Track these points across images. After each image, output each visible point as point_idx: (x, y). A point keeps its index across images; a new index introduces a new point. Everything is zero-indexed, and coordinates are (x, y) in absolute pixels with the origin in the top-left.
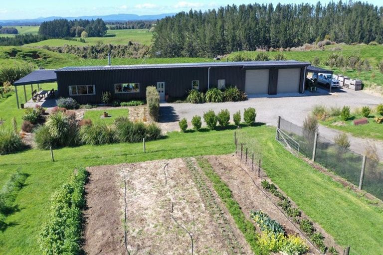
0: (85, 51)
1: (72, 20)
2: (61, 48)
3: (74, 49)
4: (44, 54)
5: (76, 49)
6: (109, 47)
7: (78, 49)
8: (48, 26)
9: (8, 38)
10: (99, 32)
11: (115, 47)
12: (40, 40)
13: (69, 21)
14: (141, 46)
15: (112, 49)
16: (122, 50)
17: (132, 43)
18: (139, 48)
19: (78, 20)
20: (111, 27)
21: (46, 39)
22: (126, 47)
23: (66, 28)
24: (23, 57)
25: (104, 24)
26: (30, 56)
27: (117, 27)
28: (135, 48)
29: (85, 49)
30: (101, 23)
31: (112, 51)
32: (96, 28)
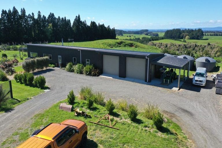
0: (179, 47)
1: (184, 30)
2: (167, 44)
3: (174, 45)
4: (136, 45)
5: (175, 45)
6: (194, 45)
7: (176, 45)
8: (169, 32)
9: (147, 37)
10: (198, 36)
11: (198, 46)
12: (160, 40)
13: (182, 30)
14: (216, 47)
15: (196, 47)
16: (202, 48)
17: (210, 44)
18: (214, 48)
19: (187, 29)
20: (210, 34)
21: (163, 39)
22: (205, 46)
23: (178, 34)
24: (125, 45)
25: (202, 32)
26: (129, 45)
27: (215, 34)
28: (212, 48)
29: (179, 46)
30: (200, 31)
31: (196, 48)
32: (196, 34)
